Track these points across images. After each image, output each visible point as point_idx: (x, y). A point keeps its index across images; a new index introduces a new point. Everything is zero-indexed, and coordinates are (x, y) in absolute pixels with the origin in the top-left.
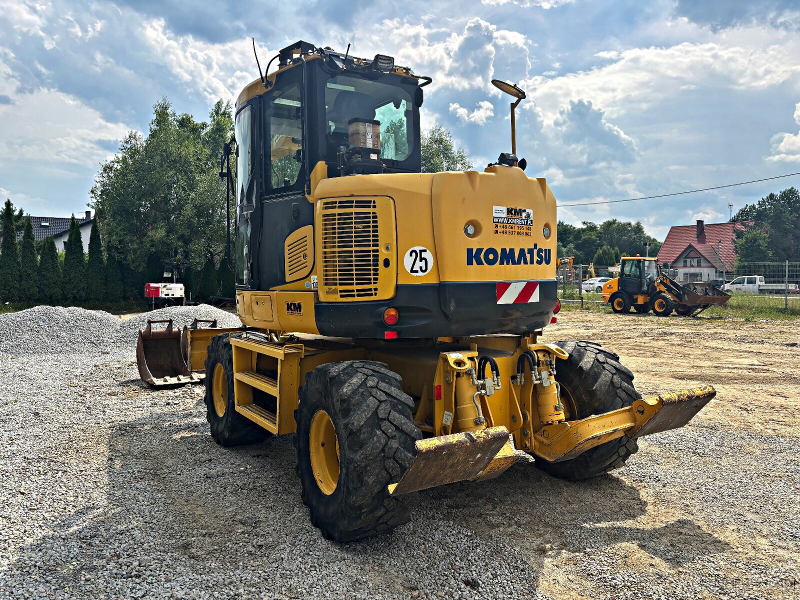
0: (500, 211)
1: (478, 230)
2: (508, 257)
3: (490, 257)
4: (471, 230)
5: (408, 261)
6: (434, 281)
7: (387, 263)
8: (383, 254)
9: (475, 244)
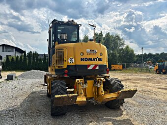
0: (88, 50)
1: (83, 54)
2: (90, 60)
3: (86, 60)
4: (82, 54)
5: (69, 60)
6: (74, 64)
7: (65, 61)
8: (65, 59)
9: (82, 57)
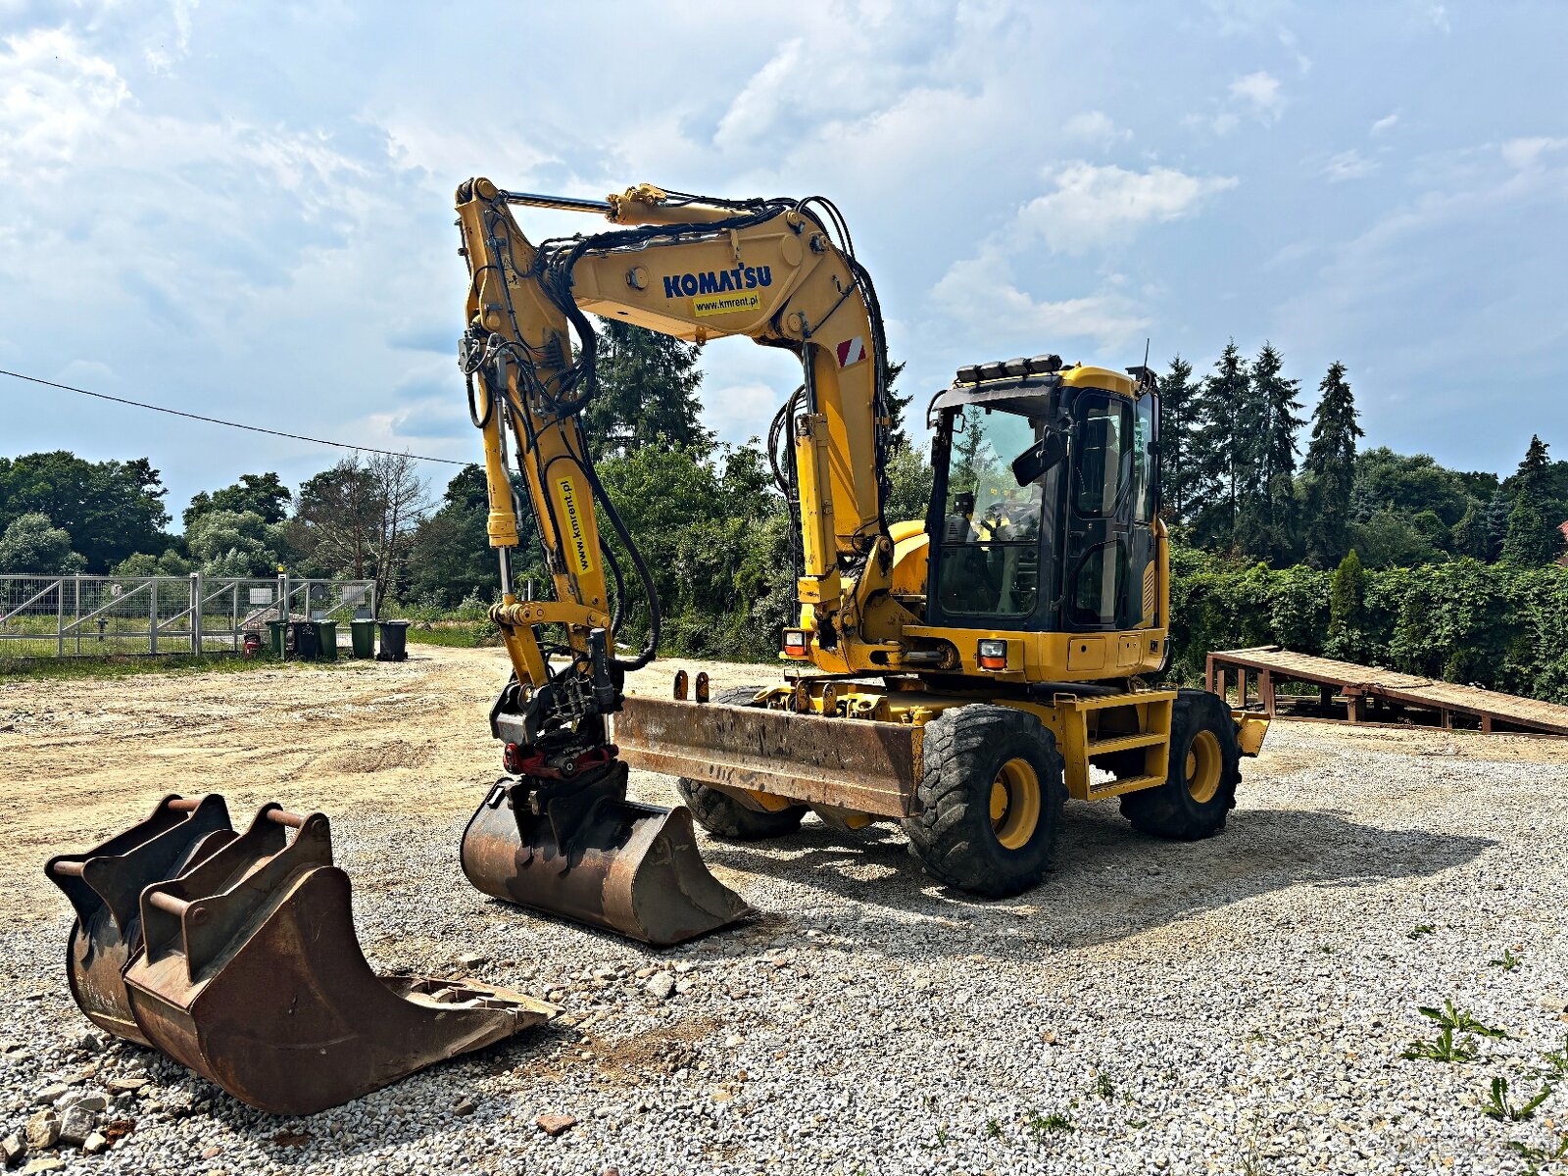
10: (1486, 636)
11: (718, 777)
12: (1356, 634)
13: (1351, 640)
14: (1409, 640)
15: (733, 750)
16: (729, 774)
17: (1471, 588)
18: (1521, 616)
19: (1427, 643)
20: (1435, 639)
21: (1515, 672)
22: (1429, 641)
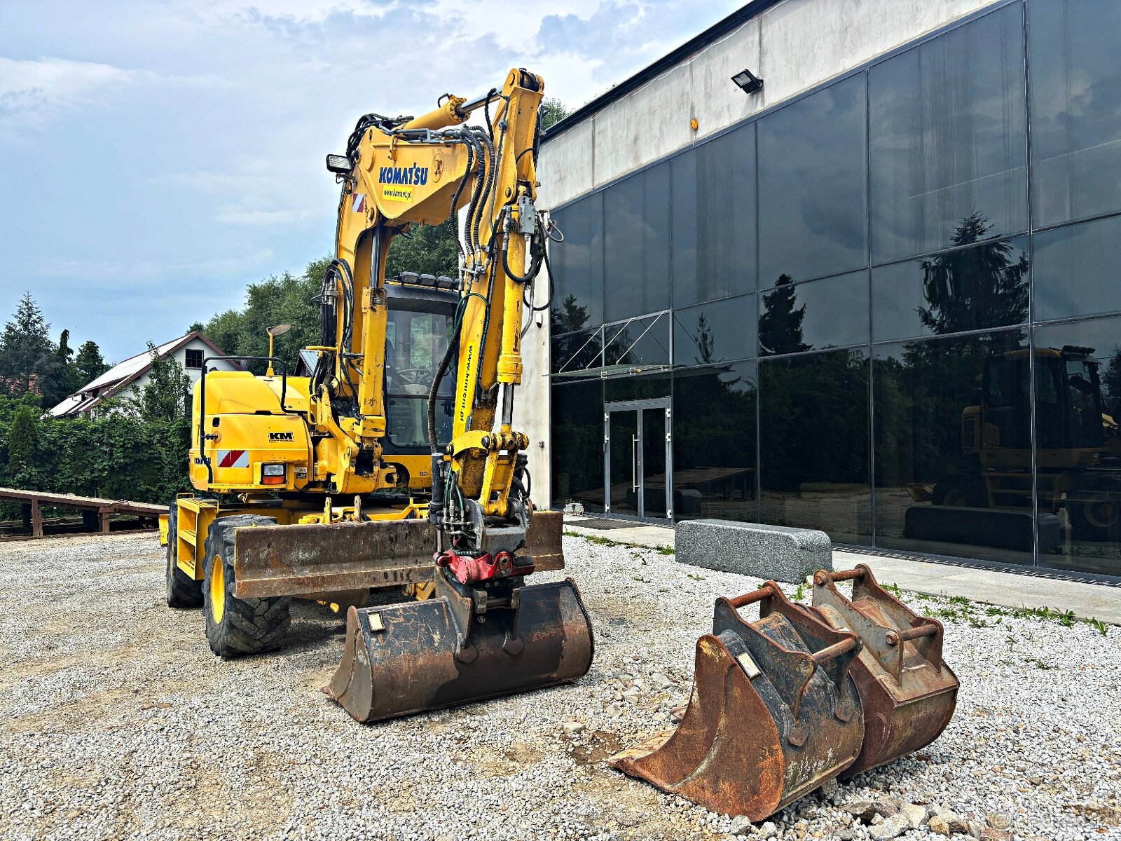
10: (129, 468)
11: (396, 580)
12: (34, 471)
13: (31, 475)
14: (74, 473)
15: (405, 556)
16: (408, 576)
17: (120, 436)
18: (150, 454)
19: (87, 475)
20: (92, 472)
21: (148, 491)
22: (89, 473)
